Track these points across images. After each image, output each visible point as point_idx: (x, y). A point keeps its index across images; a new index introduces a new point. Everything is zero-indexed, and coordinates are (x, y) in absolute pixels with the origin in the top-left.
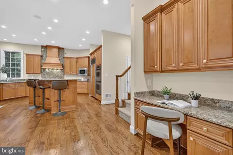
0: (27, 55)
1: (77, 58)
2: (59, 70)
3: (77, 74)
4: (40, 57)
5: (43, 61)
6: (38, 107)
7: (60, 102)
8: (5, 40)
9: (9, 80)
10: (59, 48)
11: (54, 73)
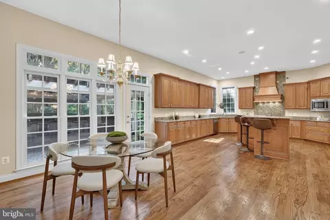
0: (239, 89)
1: (308, 83)
2: (277, 104)
3: (308, 109)
4: (252, 90)
5: (256, 94)
6: (243, 145)
7: (262, 144)
8: (223, 78)
9: (226, 115)
10: (277, 73)
11: (270, 107)
